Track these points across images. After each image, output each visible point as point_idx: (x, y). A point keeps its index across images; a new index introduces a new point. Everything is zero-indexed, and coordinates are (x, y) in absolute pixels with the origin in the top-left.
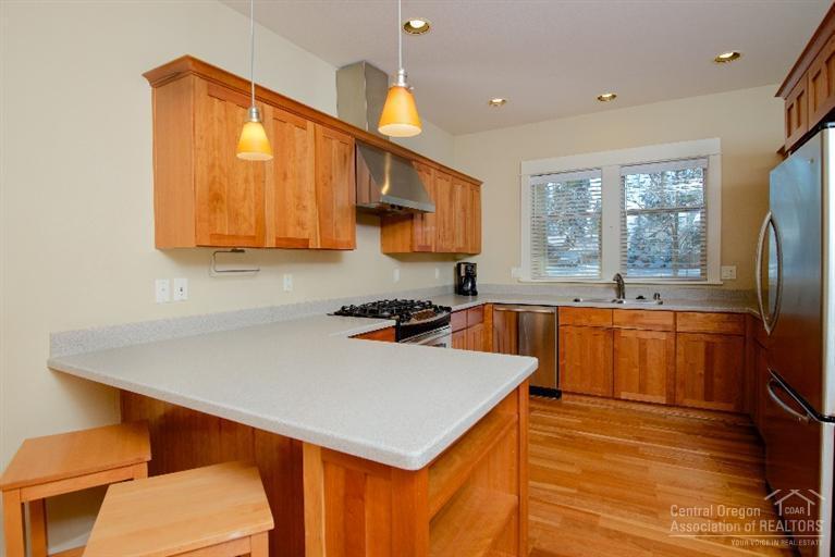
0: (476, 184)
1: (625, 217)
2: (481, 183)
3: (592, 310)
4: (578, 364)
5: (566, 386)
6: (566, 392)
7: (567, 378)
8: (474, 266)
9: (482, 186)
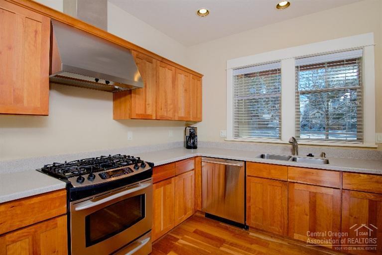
0: (198, 76)
1: (298, 96)
2: (202, 75)
3: (271, 166)
4: (261, 207)
5: (251, 222)
6: (252, 227)
7: (252, 217)
8: (195, 129)
9: (203, 78)
